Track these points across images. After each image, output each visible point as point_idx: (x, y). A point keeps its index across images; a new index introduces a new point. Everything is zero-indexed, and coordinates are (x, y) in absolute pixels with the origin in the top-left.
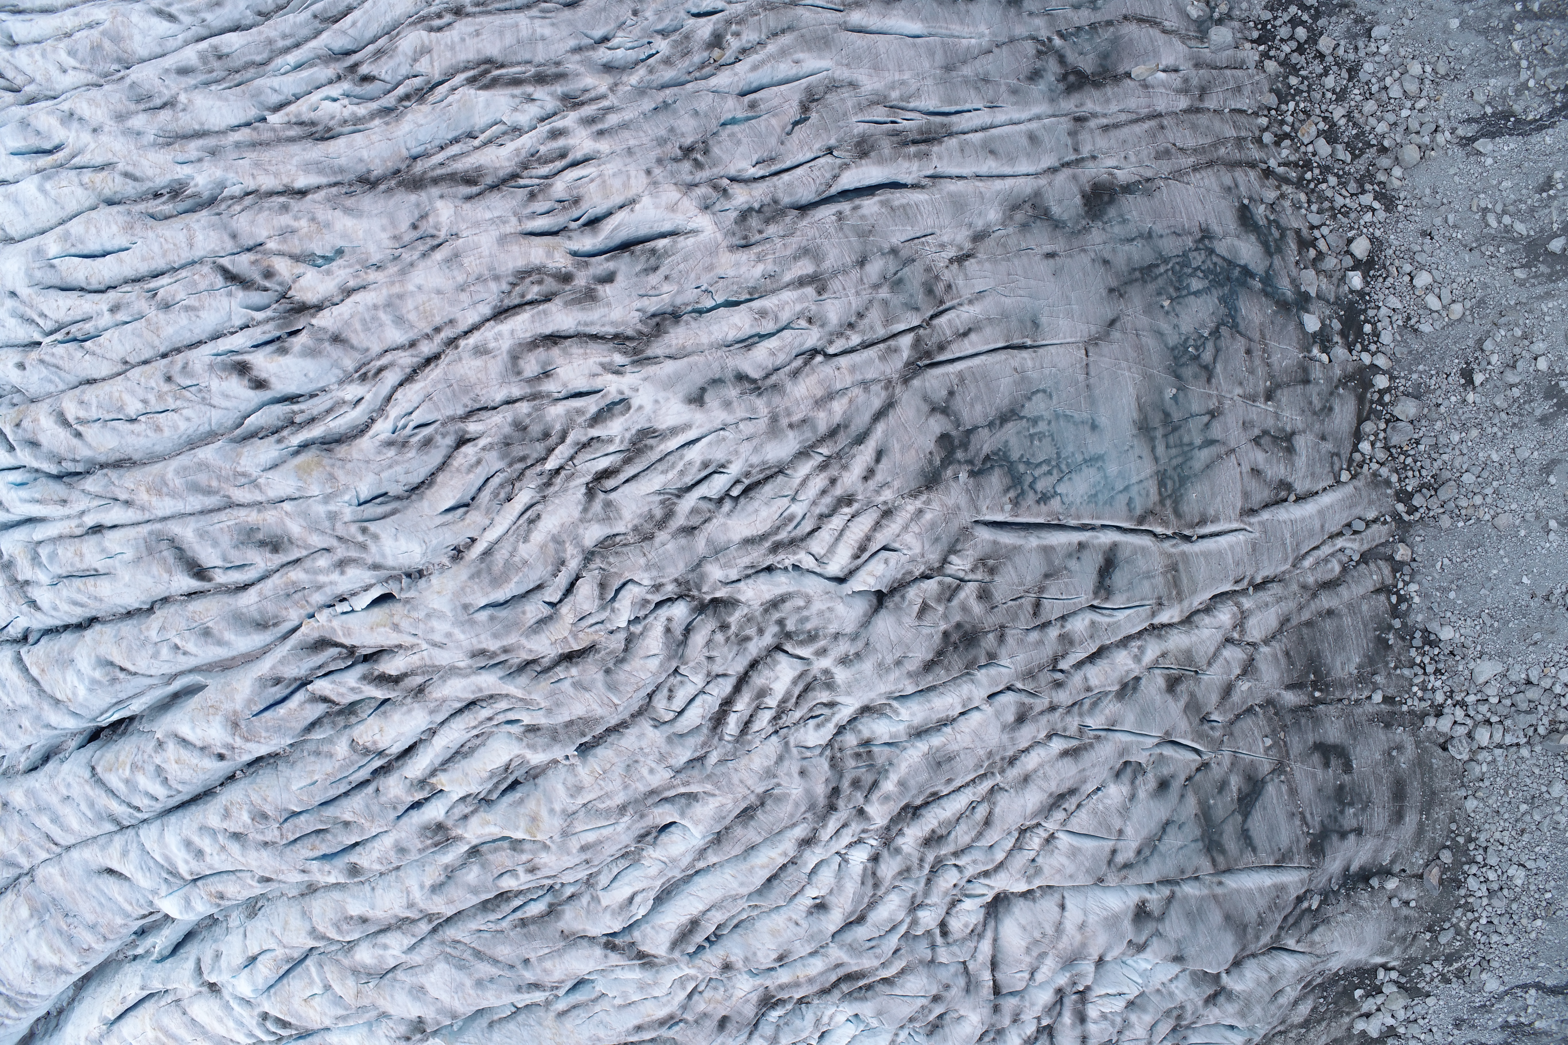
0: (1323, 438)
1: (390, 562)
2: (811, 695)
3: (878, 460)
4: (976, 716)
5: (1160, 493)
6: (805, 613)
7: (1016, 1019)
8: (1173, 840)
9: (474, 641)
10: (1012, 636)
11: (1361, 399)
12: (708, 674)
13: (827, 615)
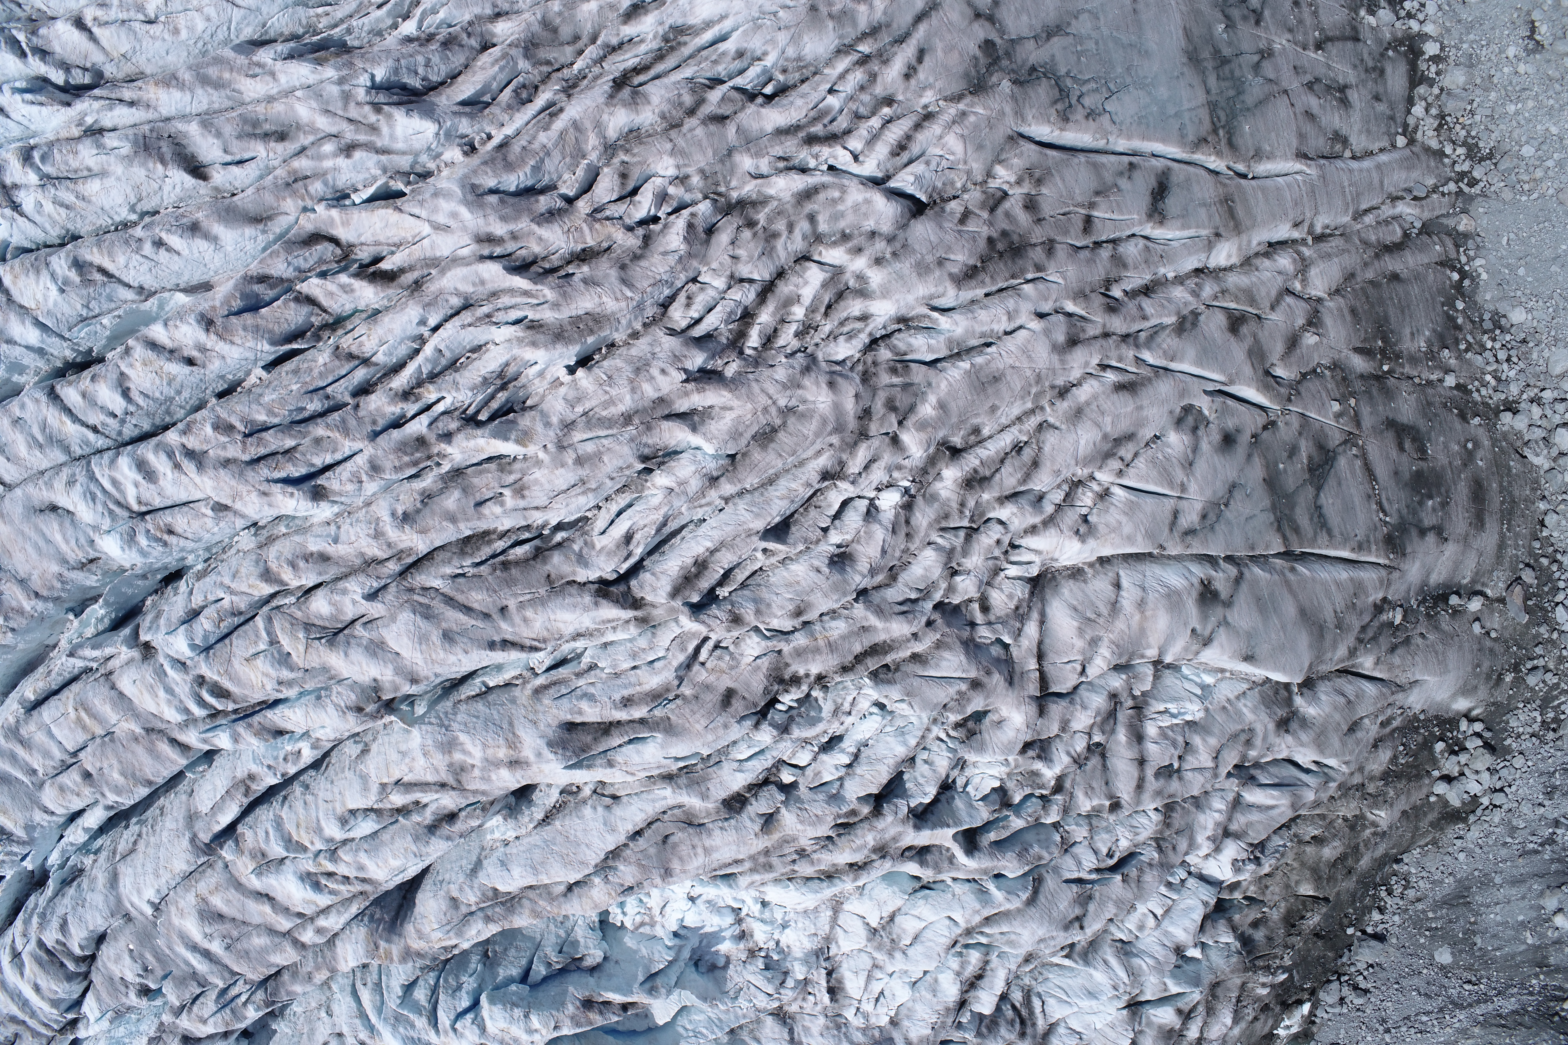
0: (1377, 98)
1: (400, 146)
2: (842, 303)
3: (920, 59)
4: (1022, 333)
5: (1213, 123)
6: (841, 207)
7: (1065, 726)
8: (1240, 508)
9: (481, 221)
10: (1061, 252)
11: (1413, 66)
12: (732, 276)
13: (864, 209)
